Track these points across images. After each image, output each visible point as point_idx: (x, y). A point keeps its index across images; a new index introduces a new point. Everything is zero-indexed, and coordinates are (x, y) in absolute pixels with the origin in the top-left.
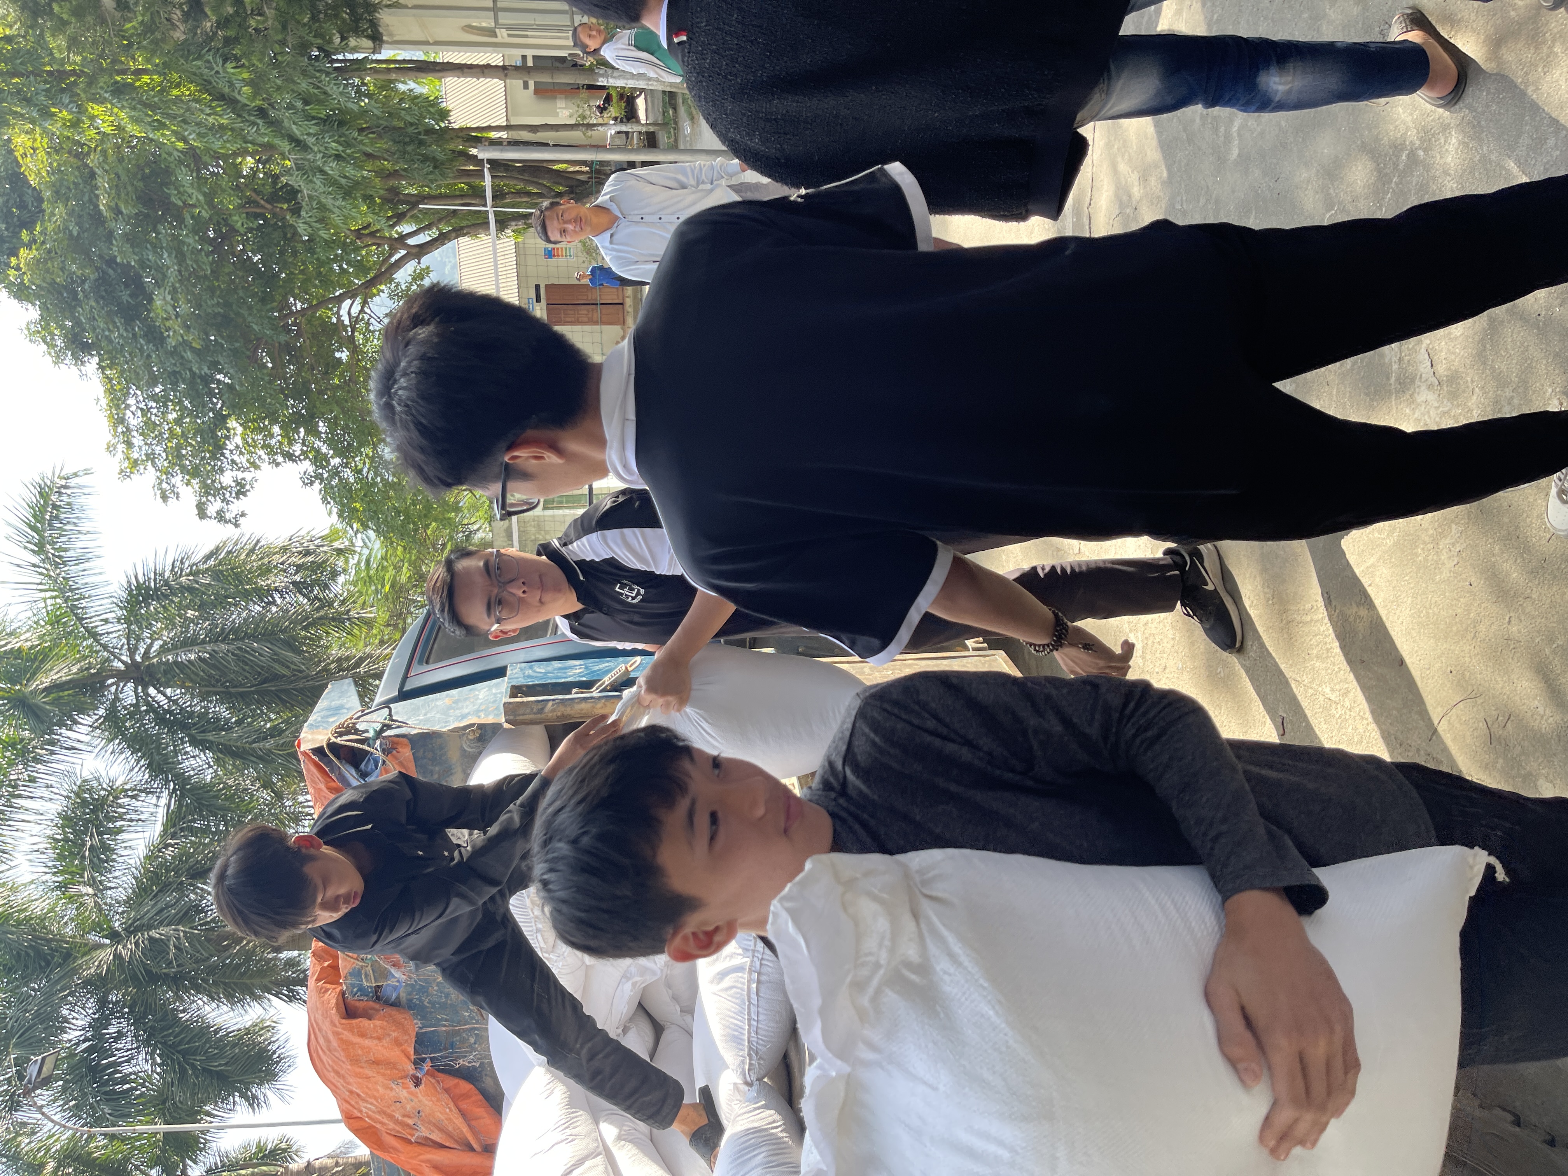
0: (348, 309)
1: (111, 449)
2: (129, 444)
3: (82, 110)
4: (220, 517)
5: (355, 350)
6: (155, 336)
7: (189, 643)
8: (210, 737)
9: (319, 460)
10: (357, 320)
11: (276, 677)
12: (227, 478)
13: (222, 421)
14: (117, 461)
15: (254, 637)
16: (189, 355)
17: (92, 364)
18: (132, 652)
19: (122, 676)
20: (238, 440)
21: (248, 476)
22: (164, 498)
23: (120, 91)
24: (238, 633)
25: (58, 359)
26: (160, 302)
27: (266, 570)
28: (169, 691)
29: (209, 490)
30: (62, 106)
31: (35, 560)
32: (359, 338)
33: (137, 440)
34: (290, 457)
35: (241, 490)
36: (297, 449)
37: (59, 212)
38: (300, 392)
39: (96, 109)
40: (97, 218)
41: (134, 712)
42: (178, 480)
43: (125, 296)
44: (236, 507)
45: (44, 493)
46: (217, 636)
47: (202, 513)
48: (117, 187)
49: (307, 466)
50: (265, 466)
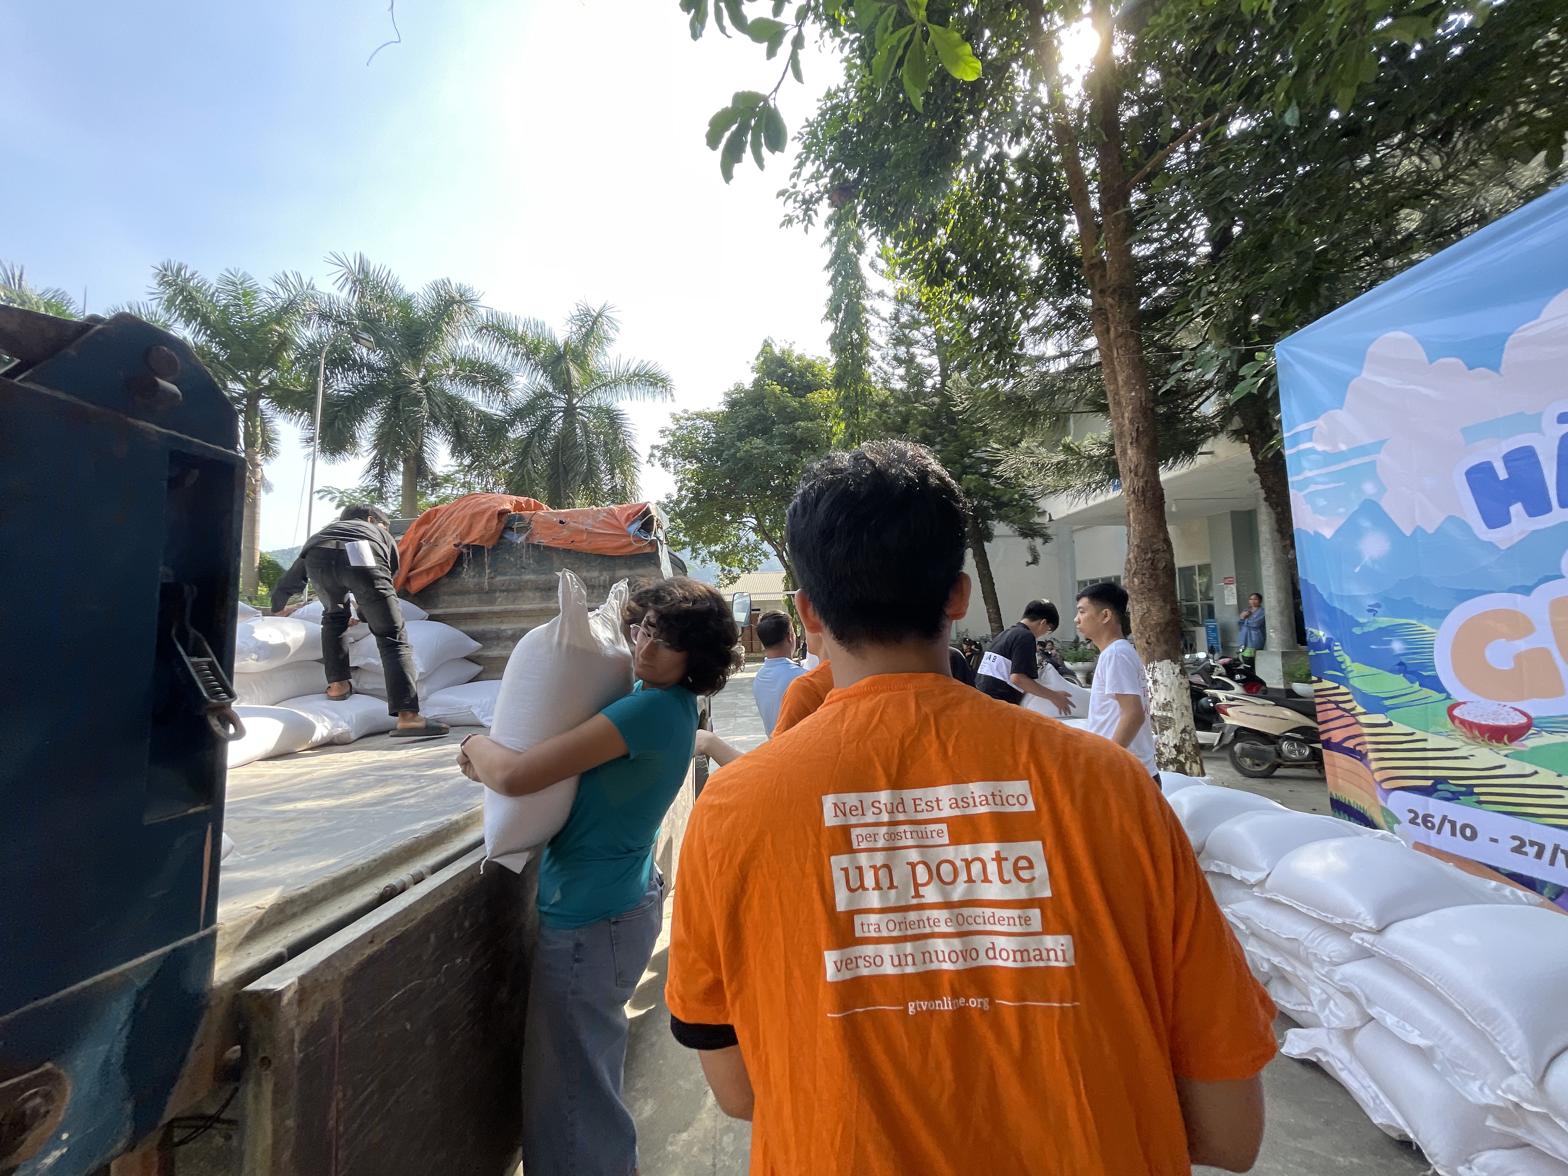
0: (752, 522)
1: (685, 411)
2: (687, 419)
3: (843, 420)
4: (652, 455)
5: (731, 522)
6: (741, 437)
7: (586, 433)
8: (536, 438)
9: (678, 503)
10: (744, 525)
11: (567, 473)
12: (671, 460)
13: (700, 461)
14: (679, 412)
15: (589, 464)
16: (733, 451)
17: (723, 408)
18: (581, 408)
19: (569, 402)
20: (688, 466)
21: (672, 469)
22: (662, 432)
23: (852, 435)
24: (591, 457)
25: (726, 394)
26: (758, 442)
27: (623, 472)
28: (560, 421)
29: (665, 451)
30: (844, 413)
31: (631, 371)
32: (735, 525)
33: (689, 423)
34: (680, 489)
35: (665, 465)
36: (684, 493)
37: (795, 404)
38: (711, 497)
39: (843, 425)
40: (793, 420)
41: (549, 405)
42: (670, 438)
43: (758, 427)
44: (658, 464)
45: (662, 380)
46: (590, 447)
47: (653, 447)
48: (808, 429)
49: (675, 497)
50: (675, 477)
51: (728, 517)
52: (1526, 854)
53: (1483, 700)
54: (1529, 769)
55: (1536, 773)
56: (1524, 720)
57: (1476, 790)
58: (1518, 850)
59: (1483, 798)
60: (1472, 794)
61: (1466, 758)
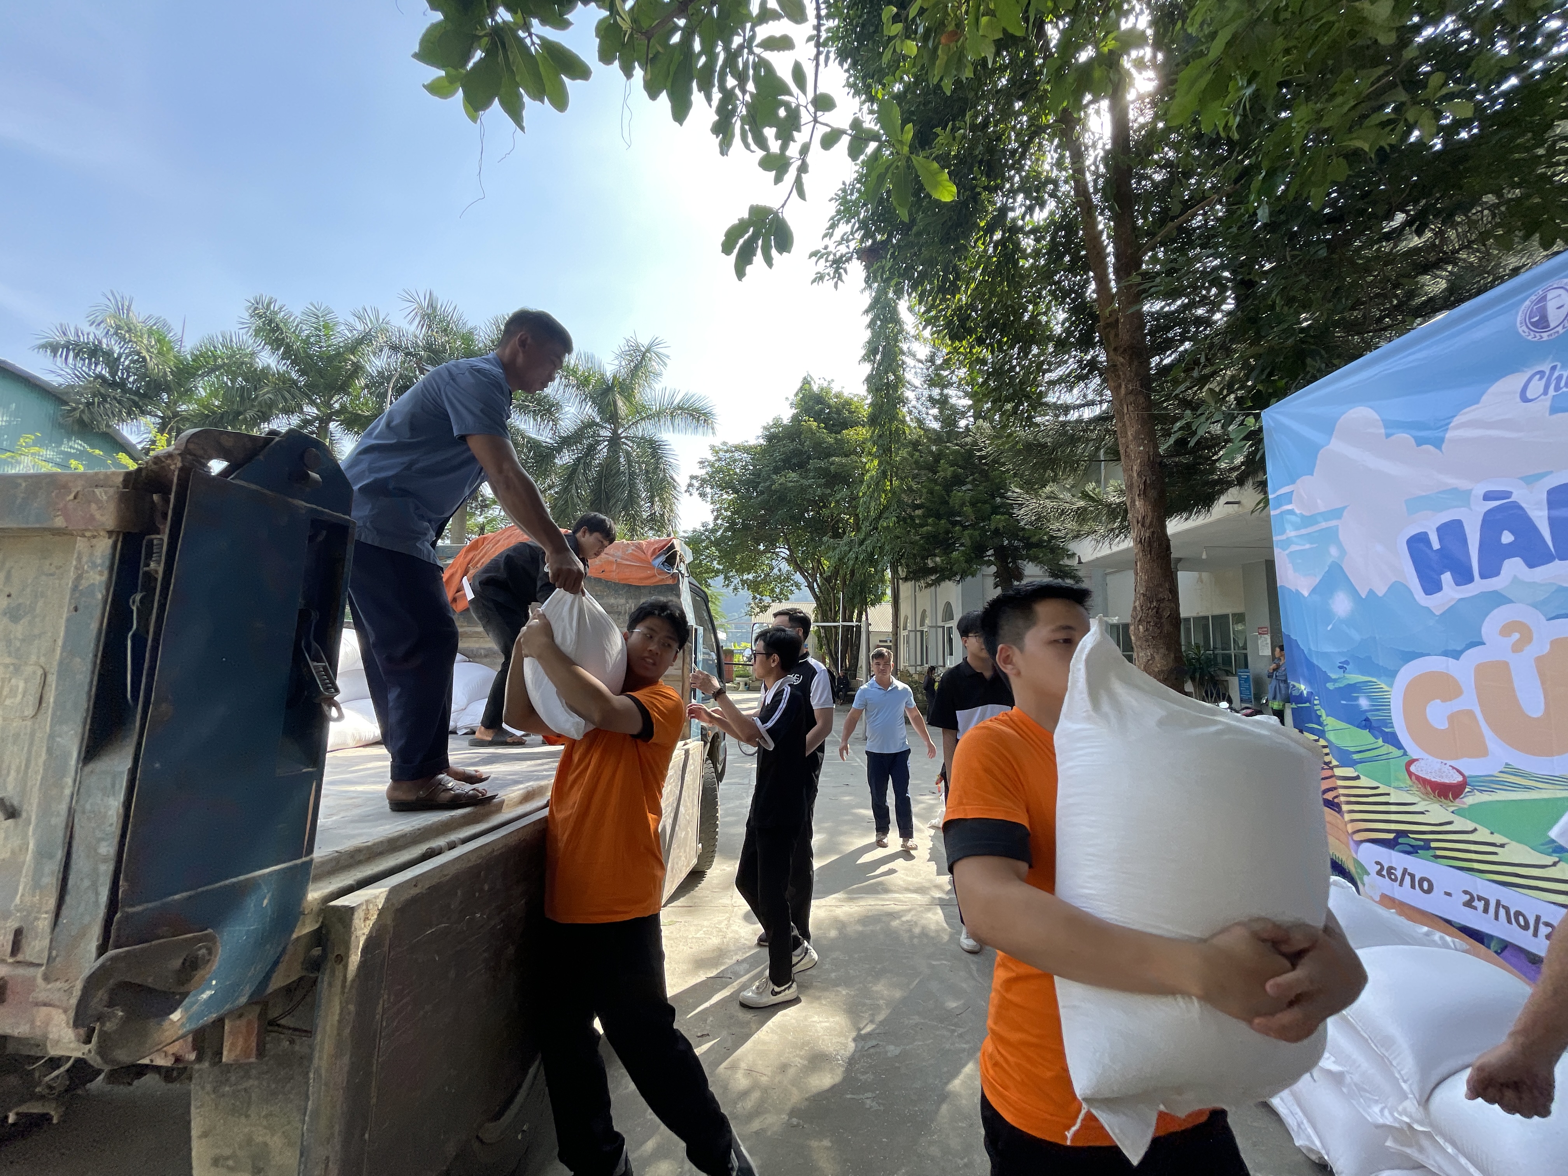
0: (784, 552)
1: (725, 443)
2: (726, 452)
3: (876, 457)
4: (690, 485)
5: (764, 552)
6: (777, 470)
7: (629, 462)
8: (581, 466)
9: (713, 531)
10: (777, 555)
11: (608, 499)
12: (708, 490)
13: (736, 491)
14: (717, 443)
15: (630, 492)
16: (768, 483)
17: (762, 441)
18: (626, 438)
19: (615, 432)
20: (725, 496)
21: (709, 499)
22: (701, 463)
23: (884, 473)
24: (632, 486)
25: (765, 428)
26: (793, 475)
27: (662, 500)
28: (605, 450)
29: (704, 482)
30: (878, 450)
31: (675, 405)
32: (769, 555)
33: (728, 455)
34: (716, 519)
35: (703, 495)
36: (719, 522)
37: (831, 441)
38: (746, 527)
39: (876, 462)
40: (829, 455)
41: (596, 435)
42: (709, 469)
43: (794, 461)
44: (696, 493)
45: (705, 414)
46: (632, 475)
47: (692, 477)
48: (842, 465)
49: (711, 526)
50: (712, 506)
51: (762, 547)
52: (1475, 908)
53: (1431, 758)
54: (1470, 826)
55: (1475, 830)
56: (1460, 779)
57: (1433, 845)
58: (1469, 904)
59: (1439, 853)
60: (1430, 848)
61: (1422, 813)
